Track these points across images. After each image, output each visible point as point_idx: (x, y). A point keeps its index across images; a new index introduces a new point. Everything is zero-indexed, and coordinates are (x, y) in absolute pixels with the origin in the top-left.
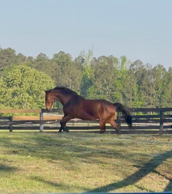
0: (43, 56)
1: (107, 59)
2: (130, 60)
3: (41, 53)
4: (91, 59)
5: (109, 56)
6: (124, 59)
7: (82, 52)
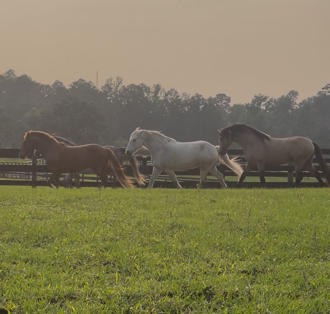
0: (59, 84)
1: (138, 87)
2: (164, 88)
3: (57, 81)
4: (120, 88)
5: (140, 84)
6: (158, 88)
7: (109, 80)
